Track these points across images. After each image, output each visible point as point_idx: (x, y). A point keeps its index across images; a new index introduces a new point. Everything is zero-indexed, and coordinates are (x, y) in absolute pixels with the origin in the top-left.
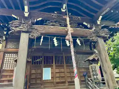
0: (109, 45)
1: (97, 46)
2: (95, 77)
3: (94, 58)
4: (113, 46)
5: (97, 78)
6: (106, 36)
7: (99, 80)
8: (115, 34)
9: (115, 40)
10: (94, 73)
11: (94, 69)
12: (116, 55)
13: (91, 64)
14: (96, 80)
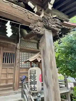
0: (55, 46)
1: (42, 42)
2: (33, 86)
3: (36, 59)
4: (59, 48)
5: (35, 88)
6: (56, 29)
7: (36, 90)
8: (63, 35)
9: (61, 42)
10: (32, 81)
11: (32, 75)
12: (60, 57)
13: (32, 67)
14: (33, 91)
